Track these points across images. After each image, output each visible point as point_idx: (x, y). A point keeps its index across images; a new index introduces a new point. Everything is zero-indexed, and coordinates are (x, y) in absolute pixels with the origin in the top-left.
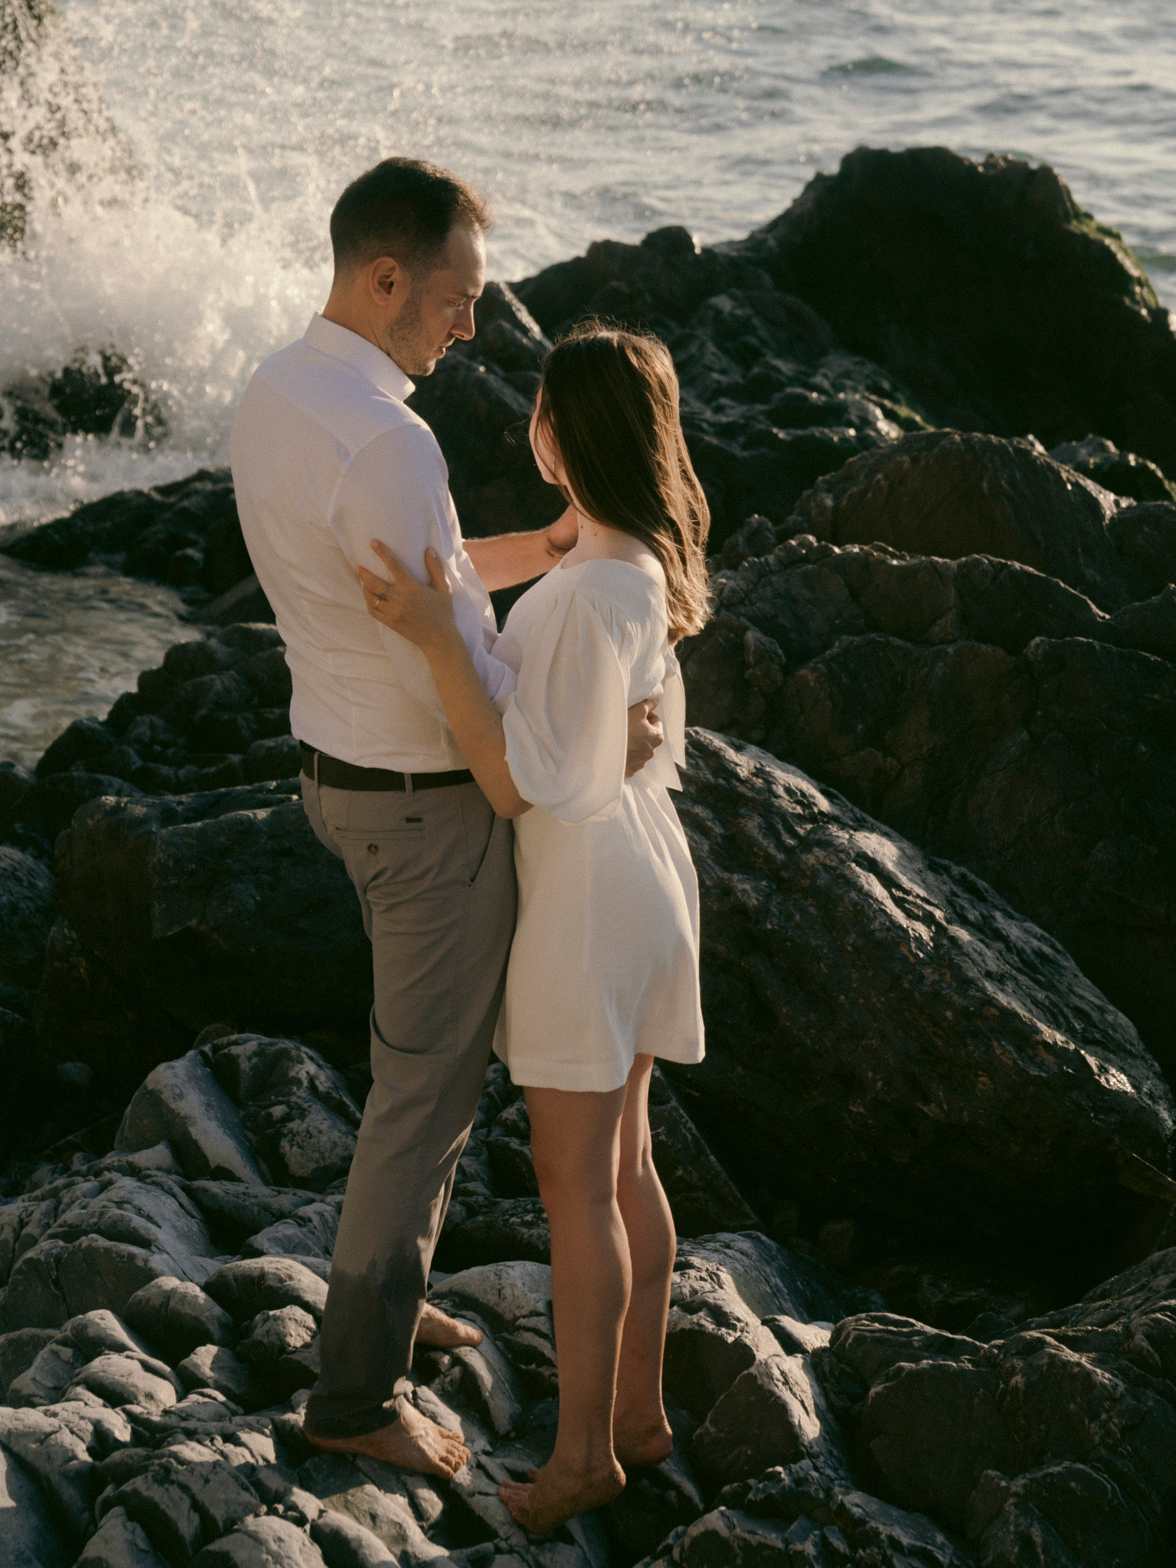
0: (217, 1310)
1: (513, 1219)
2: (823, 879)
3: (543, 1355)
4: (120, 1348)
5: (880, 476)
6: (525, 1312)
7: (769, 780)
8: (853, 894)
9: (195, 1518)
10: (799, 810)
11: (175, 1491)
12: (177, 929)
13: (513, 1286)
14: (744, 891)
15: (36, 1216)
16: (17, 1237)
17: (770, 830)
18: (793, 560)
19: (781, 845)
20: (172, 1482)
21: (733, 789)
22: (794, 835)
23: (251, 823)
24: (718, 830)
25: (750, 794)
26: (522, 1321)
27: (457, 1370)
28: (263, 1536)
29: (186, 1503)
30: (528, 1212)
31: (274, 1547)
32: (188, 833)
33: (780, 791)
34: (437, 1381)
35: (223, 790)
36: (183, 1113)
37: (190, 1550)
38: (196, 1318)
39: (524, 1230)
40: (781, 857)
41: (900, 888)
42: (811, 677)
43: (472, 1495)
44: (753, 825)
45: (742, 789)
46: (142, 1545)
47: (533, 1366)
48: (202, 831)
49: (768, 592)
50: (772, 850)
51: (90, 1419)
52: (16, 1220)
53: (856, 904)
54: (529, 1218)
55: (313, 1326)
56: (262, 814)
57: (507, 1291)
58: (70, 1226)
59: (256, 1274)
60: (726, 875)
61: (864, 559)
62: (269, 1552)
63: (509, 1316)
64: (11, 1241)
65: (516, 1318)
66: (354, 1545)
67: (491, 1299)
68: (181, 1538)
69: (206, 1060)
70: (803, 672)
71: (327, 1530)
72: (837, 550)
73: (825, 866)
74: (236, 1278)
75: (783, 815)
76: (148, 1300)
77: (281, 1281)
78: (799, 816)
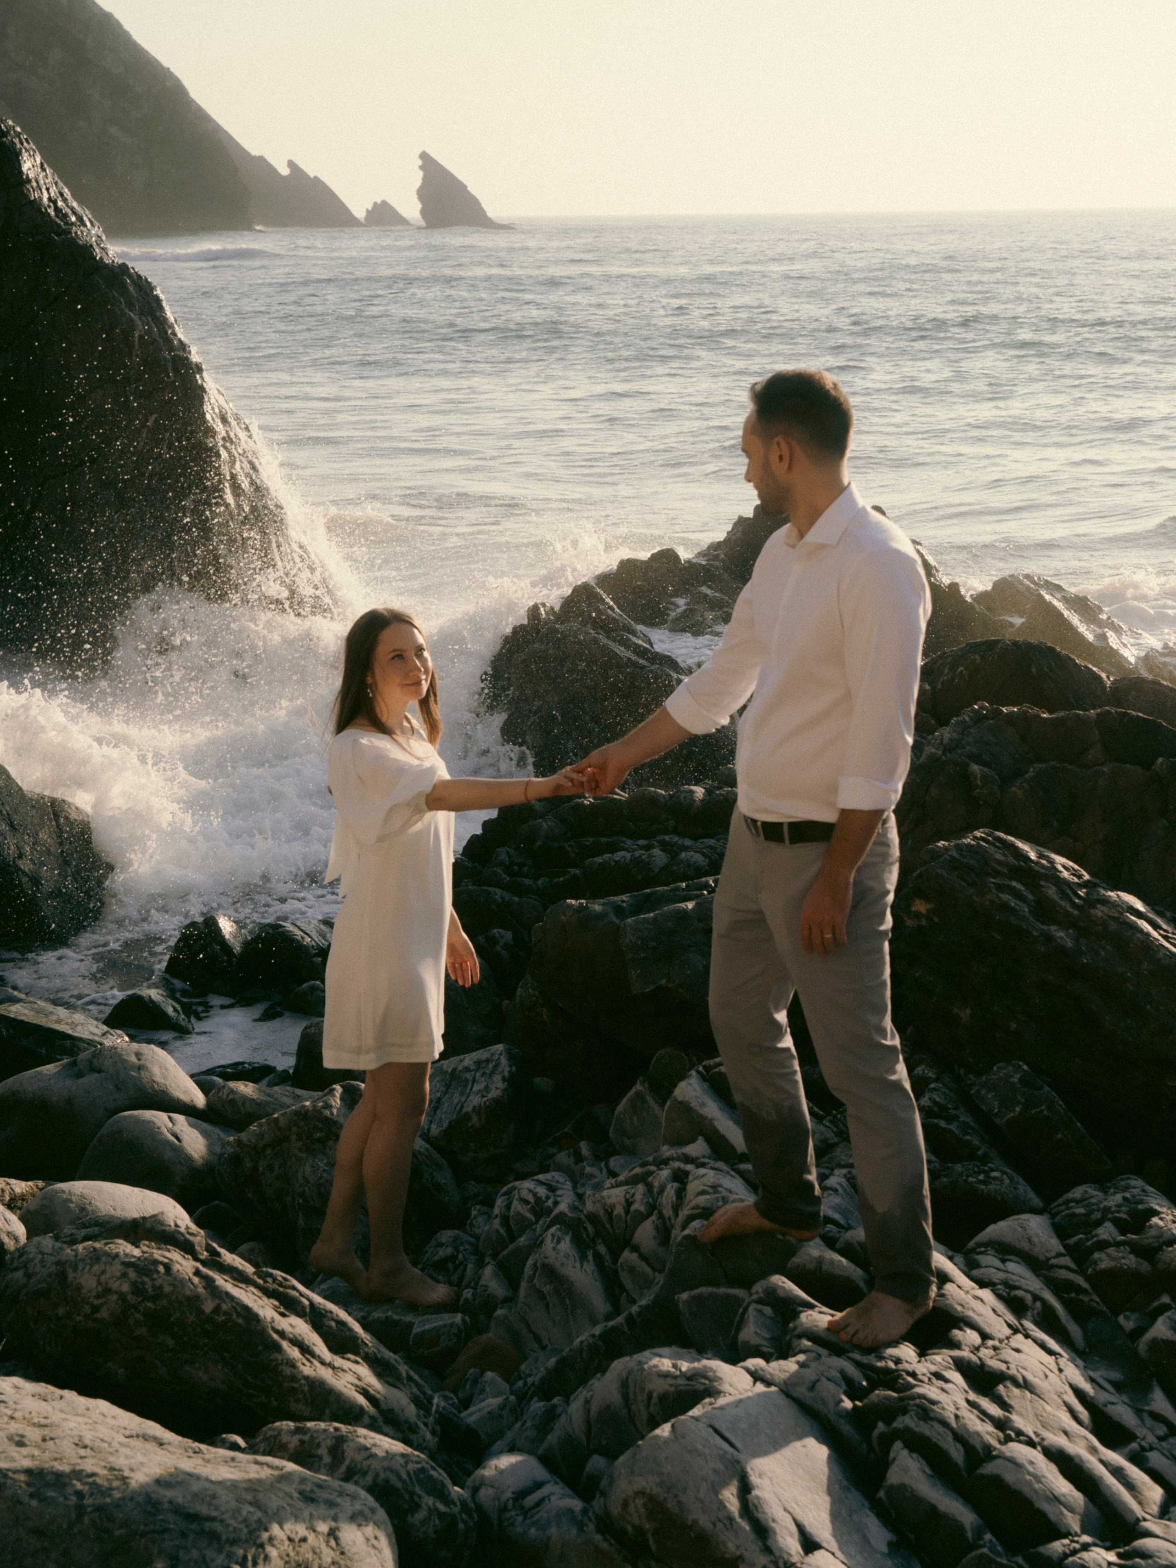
0: (859, 1272)
1: (971, 1179)
2: (1113, 926)
3: (1079, 1286)
4: (811, 1307)
6: (1053, 1254)
7: (1052, 862)
8: (1139, 935)
9: (959, 1446)
10: (1076, 880)
11: (936, 1425)
12: (652, 987)
13: (1037, 1235)
14: (1061, 937)
15: (638, 1197)
16: (627, 1212)
17: (1063, 895)
18: (979, 718)
19: (1073, 904)
20: (932, 1419)
21: (1031, 868)
22: (1079, 897)
23: (685, 911)
24: (1031, 897)
25: (1043, 871)
26: (1053, 1261)
27: (1038, 1304)
28: (1019, 1460)
29: (950, 1438)
30: (980, 1173)
31: (1030, 1469)
32: (646, 921)
33: (1060, 868)
34: (1029, 1314)
35: (648, 891)
36: (710, 1116)
37: (964, 1473)
38: (847, 1278)
39: (983, 1187)
40: (1076, 912)
41: (1161, 929)
42: (1019, 792)
43: (1105, 1405)
44: (1052, 891)
45: (1037, 868)
46: (929, 1472)
47: (1073, 1295)
48: (655, 919)
49: (971, 739)
50: (1069, 908)
52: (623, 1200)
53: (1143, 942)
54: (981, 1177)
56: (690, 905)
57: (1035, 1239)
58: (703, 1208)
60: (1045, 927)
61: (1023, 715)
62: (1030, 1474)
63: (1042, 1258)
64: (623, 1215)
65: (1048, 1259)
66: (1077, 1461)
67: (1025, 1246)
68: (956, 1464)
69: (703, 1078)
70: (1013, 789)
71: (1054, 1450)
72: (1004, 710)
73: (1110, 917)
75: (1067, 883)
76: (804, 1265)
78: (1077, 884)
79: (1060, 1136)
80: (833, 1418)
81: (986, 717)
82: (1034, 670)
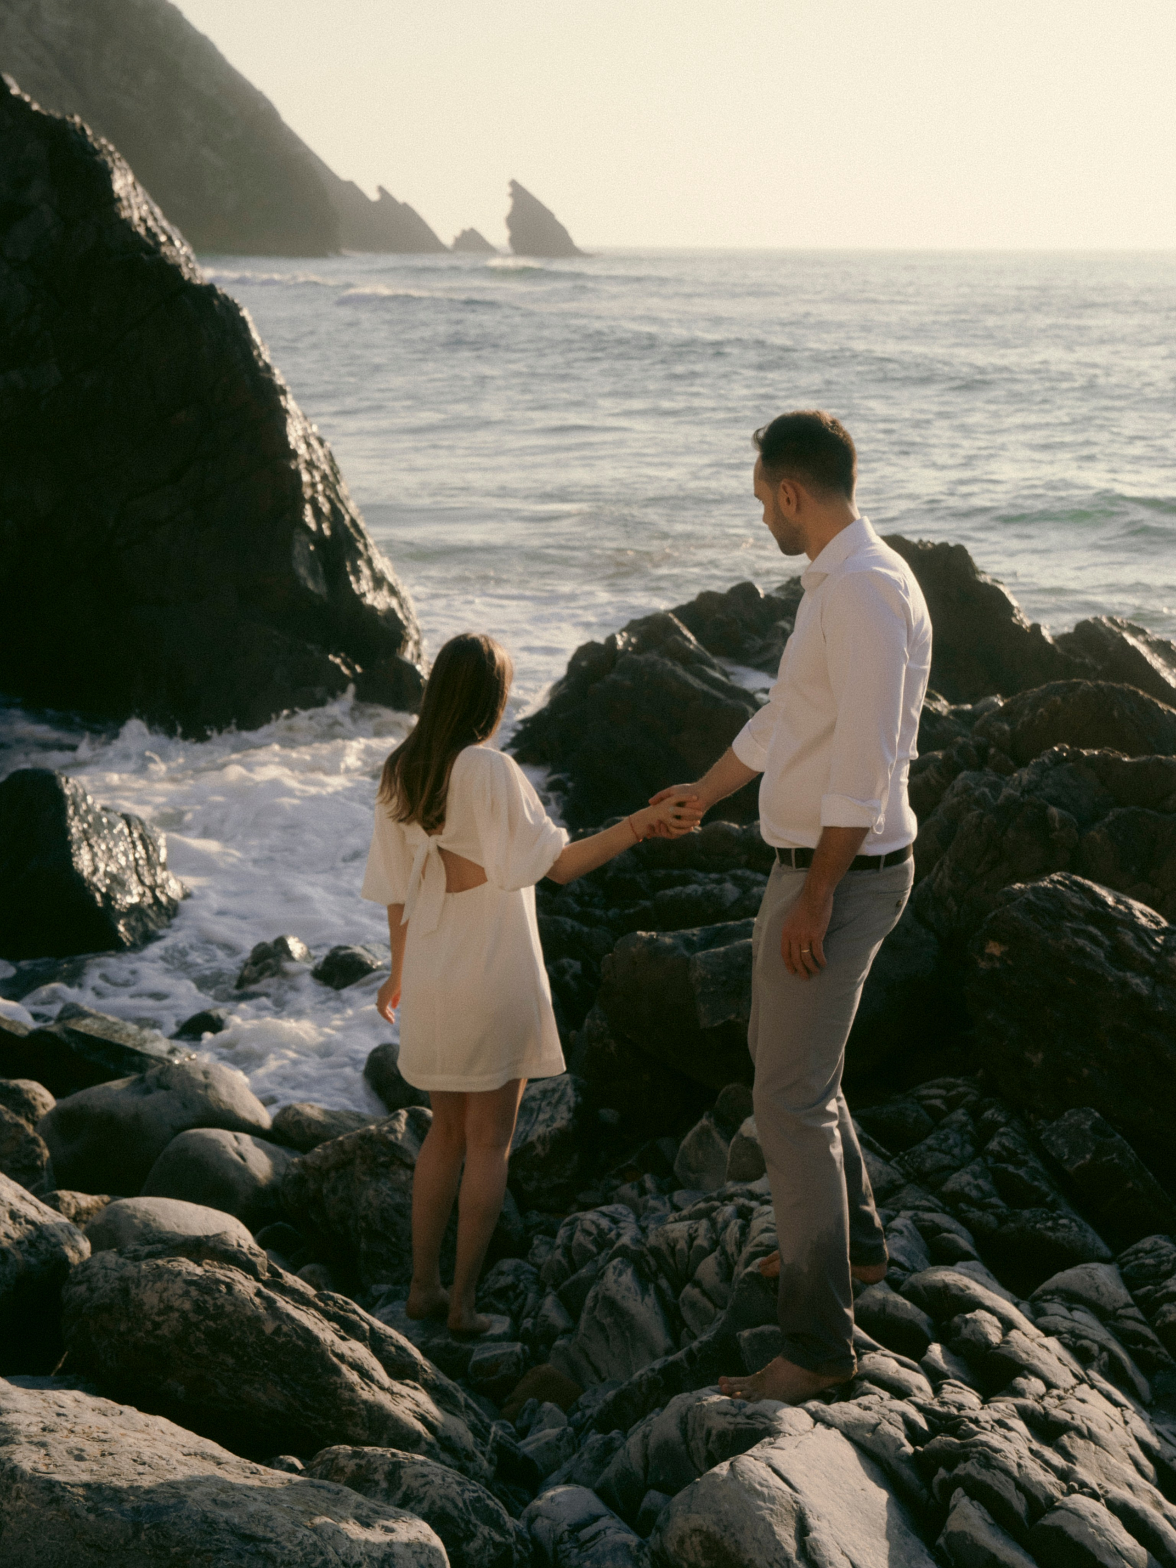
0: (924, 1316)
1: (1038, 1226)
3: (1147, 1338)
4: (874, 1349)
5: (1041, 710)
6: (1121, 1304)
7: (1129, 908)
9: (1021, 1495)
10: (1154, 927)
11: (998, 1474)
12: (721, 1021)
13: (1105, 1284)
14: (1137, 985)
15: (702, 1232)
16: (690, 1246)
17: (1141, 941)
18: (1058, 760)
19: (1150, 951)
20: (995, 1468)
21: (1108, 914)
22: (1156, 944)
24: (1107, 942)
25: (1120, 917)
26: (1120, 1312)
27: (1105, 1354)
28: (1082, 1513)
29: (1012, 1486)
30: (1048, 1219)
31: (1094, 1522)
32: (716, 955)
33: (1138, 914)
34: (1095, 1364)
35: (719, 925)
37: (1026, 1523)
38: (911, 1321)
39: (1050, 1234)
40: (1153, 960)
42: (1098, 837)
44: (1129, 938)
45: (1113, 913)
46: (990, 1520)
47: (1140, 1346)
48: (725, 954)
49: (1050, 782)
50: (1147, 956)
51: (897, 1412)
52: (686, 1235)
54: (1050, 1224)
55: (1000, 1325)
57: (1103, 1289)
59: (940, 1285)
60: (1121, 974)
61: (1103, 758)
62: (1092, 1526)
63: (1110, 1308)
64: (686, 1249)
65: (1116, 1309)
66: (1141, 1515)
67: (1093, 1295)
68: (1018, 1514)
70: (1092, 833)
71: (1118, 1503)
72: (1085, 753)
74: (925, 1288)
75: (1144, 929)
77: (962, 1290)
78: (1155, 931)
79: (1130, 1185)
80: (893, 1462)
81: (1066, 760)
82: (1116, 714)
